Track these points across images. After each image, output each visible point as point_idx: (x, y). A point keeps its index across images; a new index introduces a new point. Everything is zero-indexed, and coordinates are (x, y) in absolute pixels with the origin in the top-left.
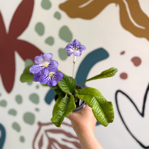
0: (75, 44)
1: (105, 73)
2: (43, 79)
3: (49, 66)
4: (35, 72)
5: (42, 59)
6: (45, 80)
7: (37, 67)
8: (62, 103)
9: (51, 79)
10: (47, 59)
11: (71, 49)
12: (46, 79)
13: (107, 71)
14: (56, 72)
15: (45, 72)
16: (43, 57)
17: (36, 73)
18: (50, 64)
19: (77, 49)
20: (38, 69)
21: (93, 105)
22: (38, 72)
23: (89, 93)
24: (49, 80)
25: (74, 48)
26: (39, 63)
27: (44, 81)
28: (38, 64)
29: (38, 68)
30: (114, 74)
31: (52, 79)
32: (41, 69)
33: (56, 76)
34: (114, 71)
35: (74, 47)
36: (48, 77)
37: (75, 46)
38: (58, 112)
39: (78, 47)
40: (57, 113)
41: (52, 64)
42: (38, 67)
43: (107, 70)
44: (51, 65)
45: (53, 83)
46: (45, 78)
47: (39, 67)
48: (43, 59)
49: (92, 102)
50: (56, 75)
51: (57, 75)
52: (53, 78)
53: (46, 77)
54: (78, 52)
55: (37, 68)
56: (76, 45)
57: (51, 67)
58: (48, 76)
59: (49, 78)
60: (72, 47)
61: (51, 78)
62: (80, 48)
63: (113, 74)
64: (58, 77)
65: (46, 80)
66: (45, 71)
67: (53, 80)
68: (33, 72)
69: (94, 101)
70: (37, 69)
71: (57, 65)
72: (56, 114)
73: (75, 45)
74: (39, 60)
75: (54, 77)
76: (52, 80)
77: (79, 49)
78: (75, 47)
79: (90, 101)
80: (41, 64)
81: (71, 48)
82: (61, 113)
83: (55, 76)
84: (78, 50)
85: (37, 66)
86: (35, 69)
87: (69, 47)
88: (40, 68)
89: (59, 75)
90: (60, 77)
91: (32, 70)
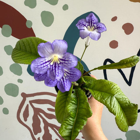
0: (92, 20)
1: (125, 62)
3: (62, 61)
4: (39, 71)
5: (50, 51)
7: (42, 63)
8: (71, 104)
10: (59, 51)
11: (85, 27)
13: (128, 60)
15: (57, 74)
18: (64, 60)
19: (94, 29)
20: (44, 67)
23: (105, 89)
25: (89, 26)
26: (46, 56)
27: (52, 82)
28: (43, 57)
29: (45, 65)
31: (63, 79)
33: (70, 74)
34: (136, 61)
35: (89, 25)
37: (90, 23)
39: (95, 25)
40: (67, 122)
41: (67, 59)
42: (44, 62)
44: (66, 62)
45: (66, 86)
47: (46, 62)
51: (72, 73)
52: (64, 77)
54: (95, 33)
56: (93, 21)
57: (65, 66)
62: (98, 28)
63: (134, 64)
64: (73, 76)
66: (57, 71)
67: (65, 80)
68: (37, 72)
70: (42, 66)
72: (65, 123)
73: (92, 23)
74: (45, 52)
75: (65, 75)
76: (64, 81)
78: (90, 25)
81: (85, 25)
82: (71, 121)
83: (69, 75)
84: (96, 30)
85: (42, 60)
86: (40, 67)
87: (83, 24)
88: (47, 63)
89: (74, 74)
90: (75, 77)
91: (35, 69)
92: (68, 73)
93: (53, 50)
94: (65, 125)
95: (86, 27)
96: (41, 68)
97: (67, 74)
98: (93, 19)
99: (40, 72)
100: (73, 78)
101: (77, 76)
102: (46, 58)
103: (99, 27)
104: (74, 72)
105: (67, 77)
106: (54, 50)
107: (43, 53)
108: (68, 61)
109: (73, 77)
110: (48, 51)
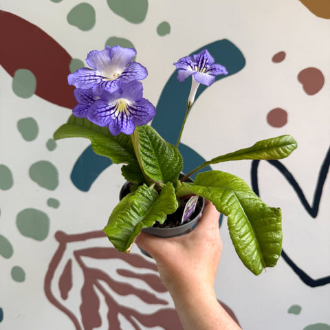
0: (203, 59)
1: (266, 146)
2: (99, 110)
3: (121, 75)
5: (106, 58)
6: (103, 114)
8: (140, 196)
9: (119, 118)
11: (189, 66)
12: (108, 113)
13: (272, 142)
14: (138, 101)
16: (110, 53)
17: (83, 88)
18: (126, 72)
19: (205, 72)
20: (90, 80)
21: (231, 211)
22: (89, 86)
24: (115, 118)
25: (196, 67)
26: (98, 67)
27: (101, 117)
29: (92, 78)
30: (288, 154)
31: (122, 117)
32: (99, 81)
33: (136, 110)
34: (289, 146)
35: (197, 65)
36: (112, 111)
37: (200, 63)
38: (125, 214)
39: (208, 66)
42: (93, 74)
43: (271, 139)
44: (128, 74)
45: (124, 128)
46: (104, 109)
47: (95, 76)
48: (109, 59)
49: (227, 203)
50: (135, 108)
51: (139, 109)
52: (125, 116)
53: (108, 108)
54: (206, 77)
55: (90, 76)
56: (205, 61)
58: (113, 108)
59: (116, 114)
60: (193, 64)
61: (120, 115)
63: (286, 151)
64: (140, 114)
65: (105, 116)
67: (125, 120)
68: (77, 85)
69: (232, 201)
70: (87, 78)
71: (144, 75)
72: (122, 218)
73: (202, 62)
75: (128, 113)
76: (122, 120)
77: (211, 70)
78: (199, 66)
79: (222, 199)
80: (100, 71)
81: (190, 64)
83: (134, 112)
84: (208, 72)
85: (89, 72)
86: (81, 79)
87: (187, 62)
88: (97, 78)
89: (143, 110)
90: (144, 116)
91: (74, 80)
92: (133, 109)
93: (111, 58)
94: (118, 221)
95: (192, 67)
96: (85, 80)
97: (131, 111)
98: (205, 58)
99: (81, 86)
100: (140, 118)
101: (148, 114)
102: (97, 72)
103: (215, 69)
104: (143, 107)
105: (130, 116)
106: (113, 59)
107: (93, 61)
108: (131, 72)
109: (140, 116)
110: (103, 58)
